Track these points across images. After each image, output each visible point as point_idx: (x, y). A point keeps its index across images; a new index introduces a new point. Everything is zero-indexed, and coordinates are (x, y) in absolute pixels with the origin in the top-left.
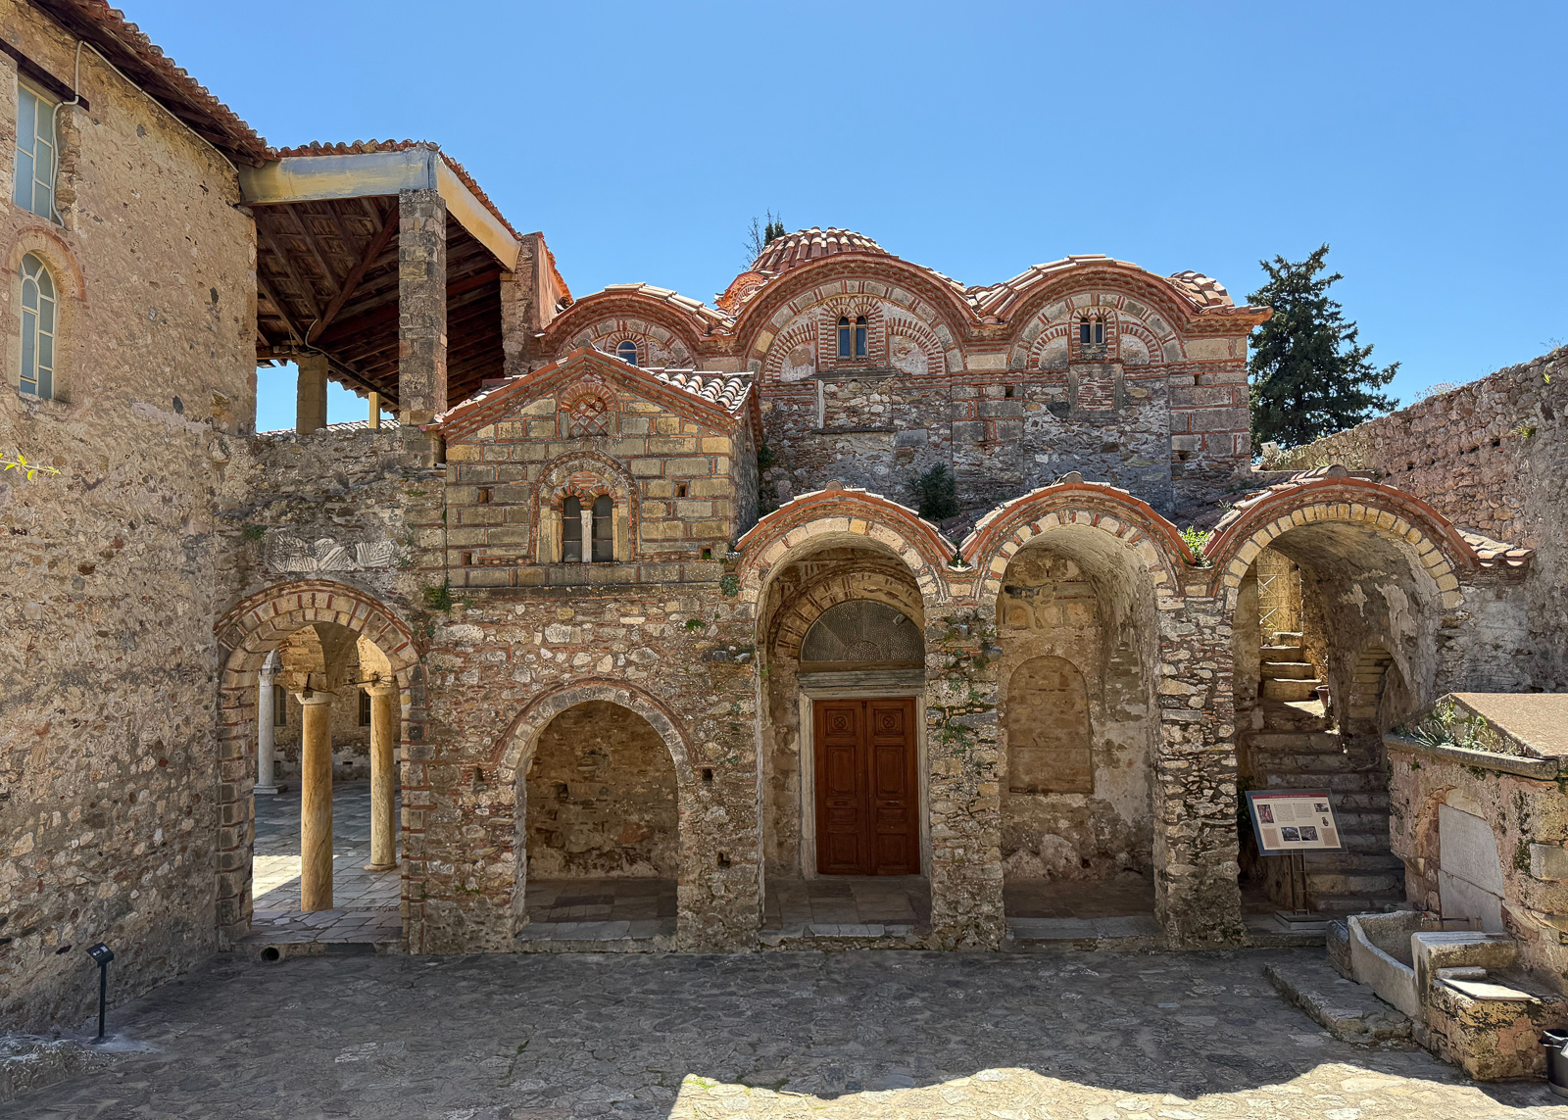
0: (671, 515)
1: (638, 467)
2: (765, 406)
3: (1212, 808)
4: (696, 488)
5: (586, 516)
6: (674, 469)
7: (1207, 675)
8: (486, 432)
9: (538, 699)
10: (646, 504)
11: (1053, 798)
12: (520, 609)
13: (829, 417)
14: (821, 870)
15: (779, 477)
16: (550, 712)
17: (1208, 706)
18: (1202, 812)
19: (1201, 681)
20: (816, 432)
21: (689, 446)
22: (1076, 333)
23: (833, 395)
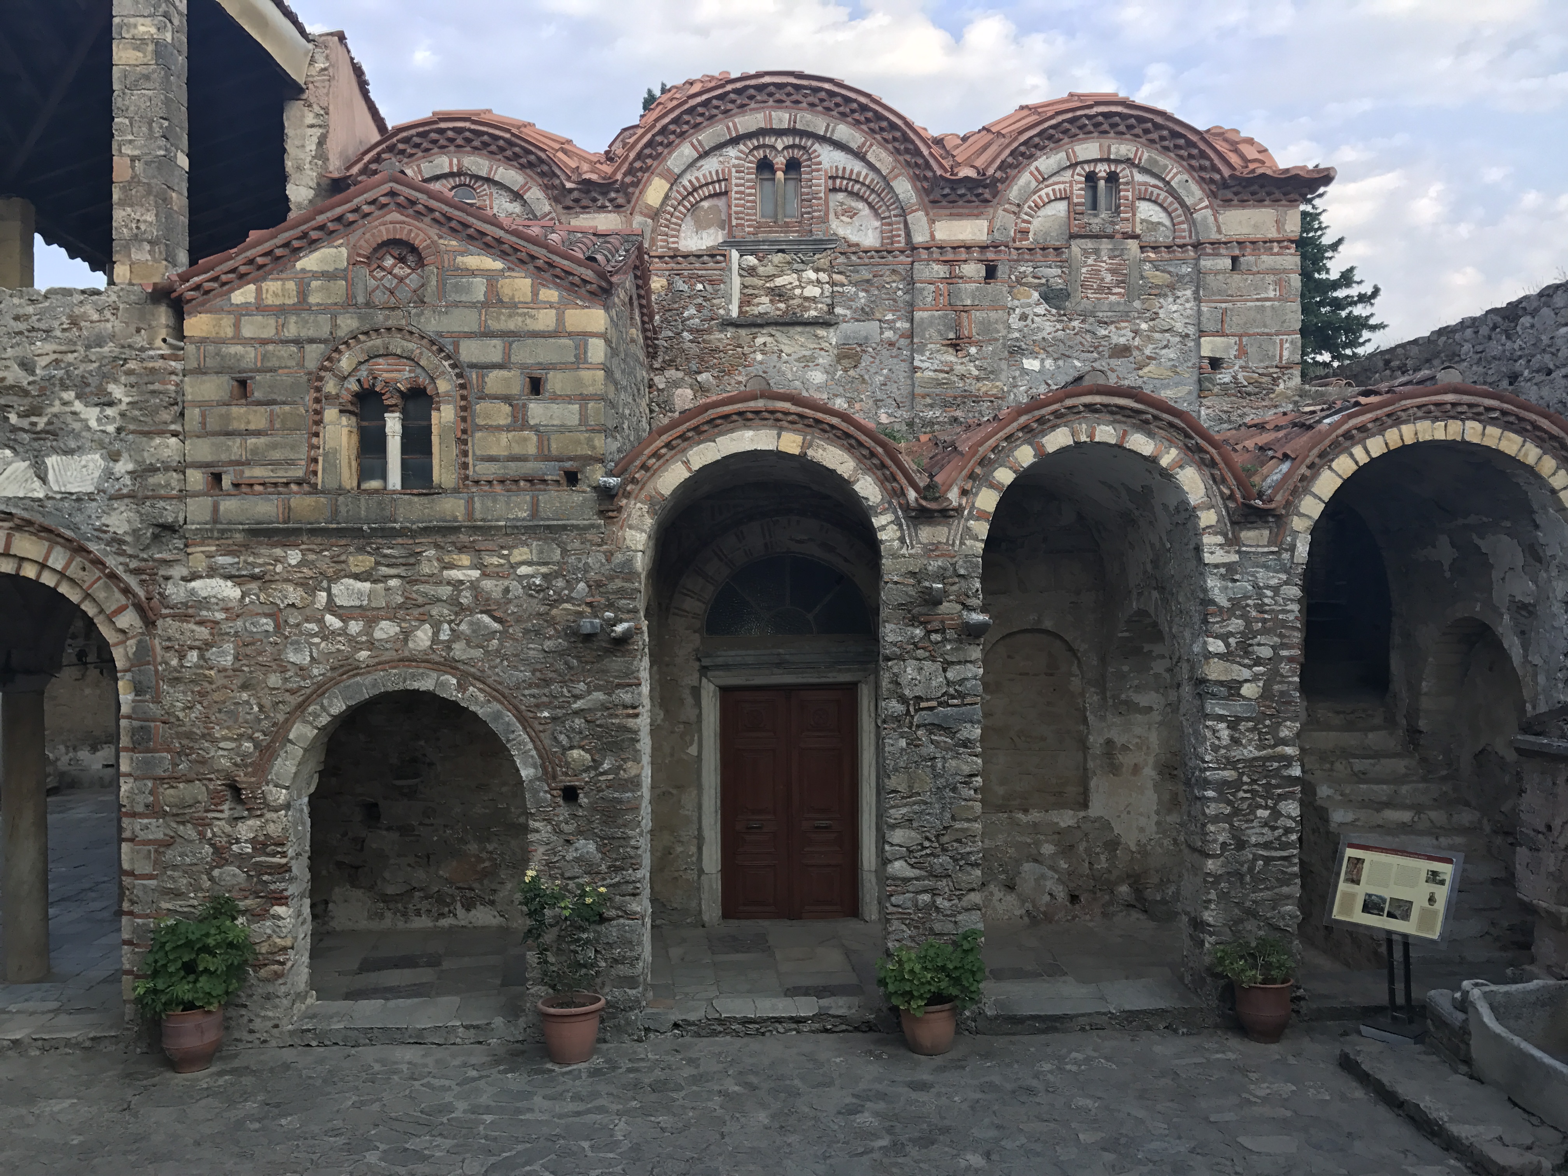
0: (519, 422)
1: (470, 351)
2: (657, 283)
3: (1269, 835)
4: (555, 382)
5: (393, 424)
6: (525, 354)
7: (1266, 652)
8: (243, 295)
9: (320, 690)
10: (480, 407)
11: (1035, 816)
12: (294, 557)
13: (746, 300)
14: (728, 913)
15: (676, 384)
16: (338, 707)
17: (1266, 694)
18: (1253, 840)
19: (1258, 662)
20: (728, 323)
21: (545, 320)
22: (1079, 193)
23: (751, 271)
